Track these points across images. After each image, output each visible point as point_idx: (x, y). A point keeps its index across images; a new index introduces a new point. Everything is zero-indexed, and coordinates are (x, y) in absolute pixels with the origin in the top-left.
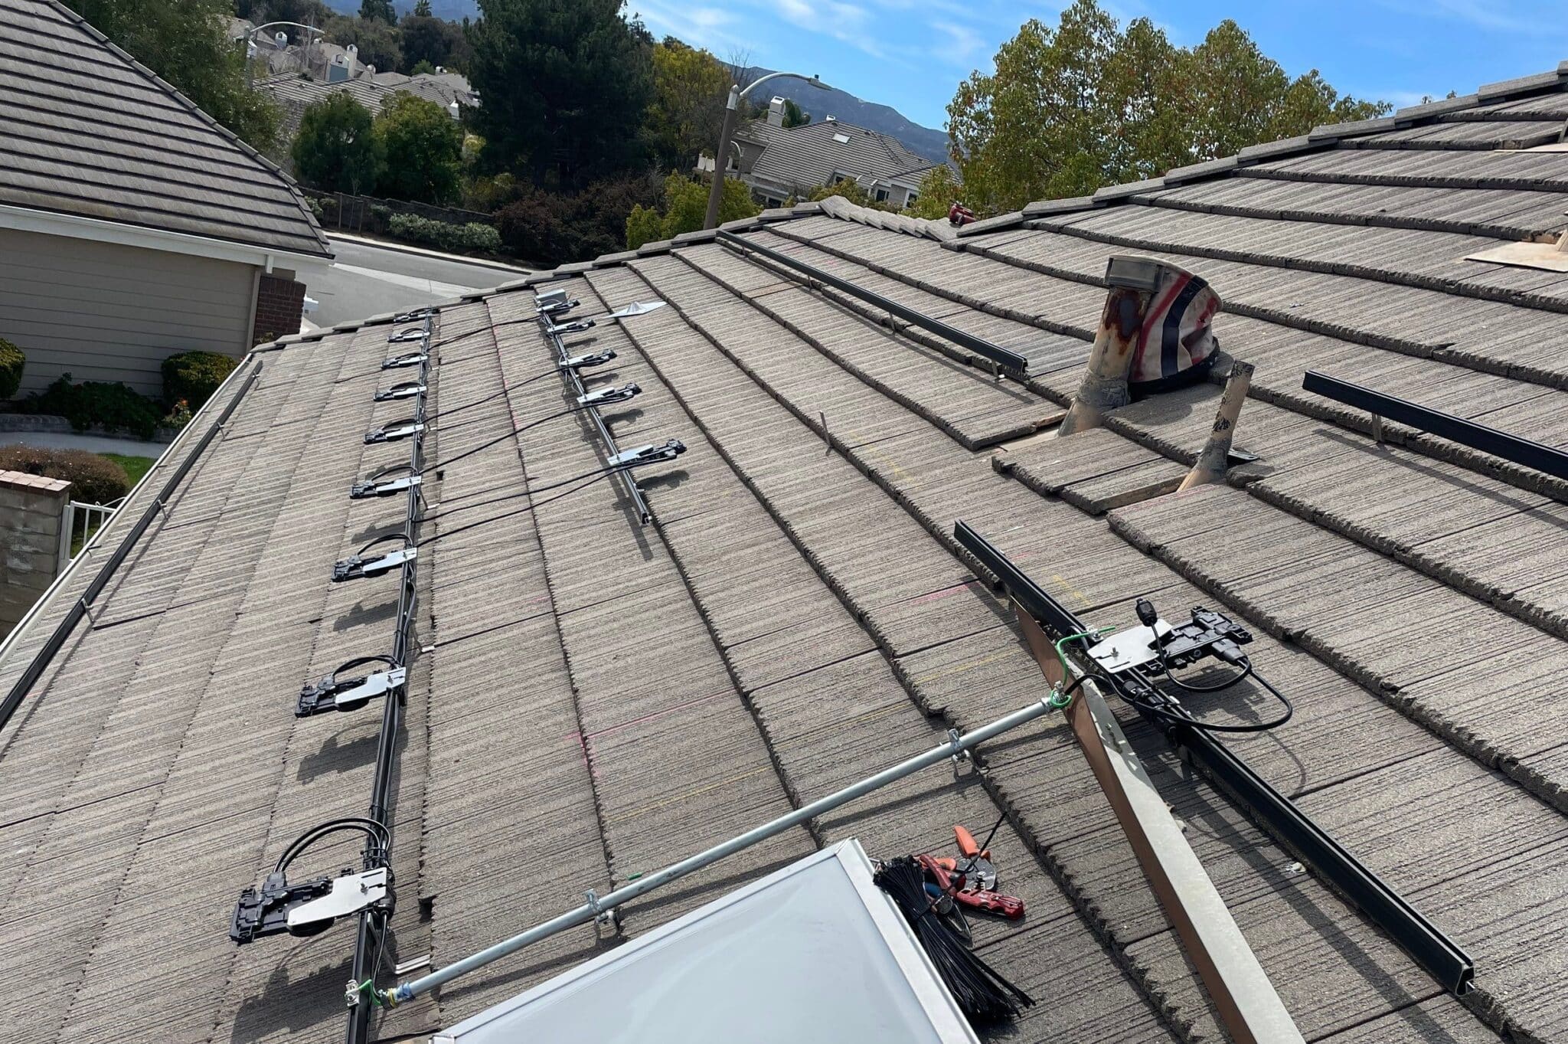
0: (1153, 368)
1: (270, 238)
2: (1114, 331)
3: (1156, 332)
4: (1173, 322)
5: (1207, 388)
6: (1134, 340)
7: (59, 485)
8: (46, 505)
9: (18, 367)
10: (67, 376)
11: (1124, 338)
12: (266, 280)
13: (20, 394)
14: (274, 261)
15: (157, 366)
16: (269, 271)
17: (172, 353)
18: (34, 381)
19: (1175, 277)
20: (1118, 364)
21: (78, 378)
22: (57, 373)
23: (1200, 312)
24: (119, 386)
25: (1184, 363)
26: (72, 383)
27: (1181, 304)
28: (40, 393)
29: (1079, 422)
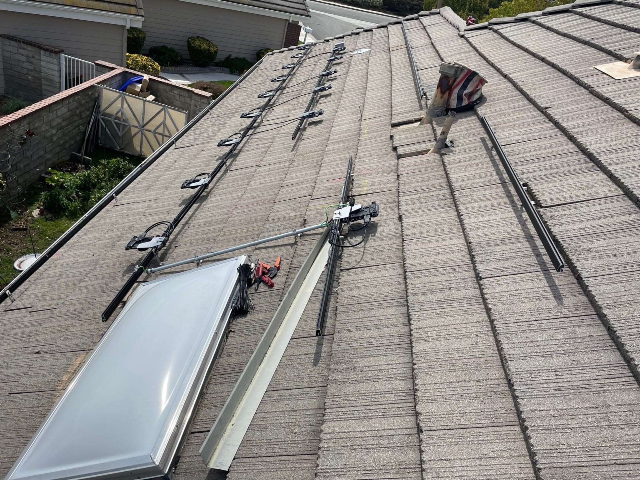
0: (454, 104)
1: (292, 10)
2: (439, 90)
3: (456, 91)
4: (464, 87)
5: (471, 113)
6: (447, 93)
7: (209, 94)
8: (205, 101)
9: (216, 52)
10: (230, 55)
11: (443, 93)
12: (289, 24)
13: (217, 60)
14: (292, 18)
15: (255, 53)
16: (291, 22)
17: (260, 49)
18: (221, 56)
19: (466, 71)
20: (441, 102)
21: (234, 56)
22: (228, 54)
23: (476, 84)
24: (244, 59)
25: (465, 102)
26: (232, 57)
27: (468, 81)
28: (223, 60)
29: (425, 121)
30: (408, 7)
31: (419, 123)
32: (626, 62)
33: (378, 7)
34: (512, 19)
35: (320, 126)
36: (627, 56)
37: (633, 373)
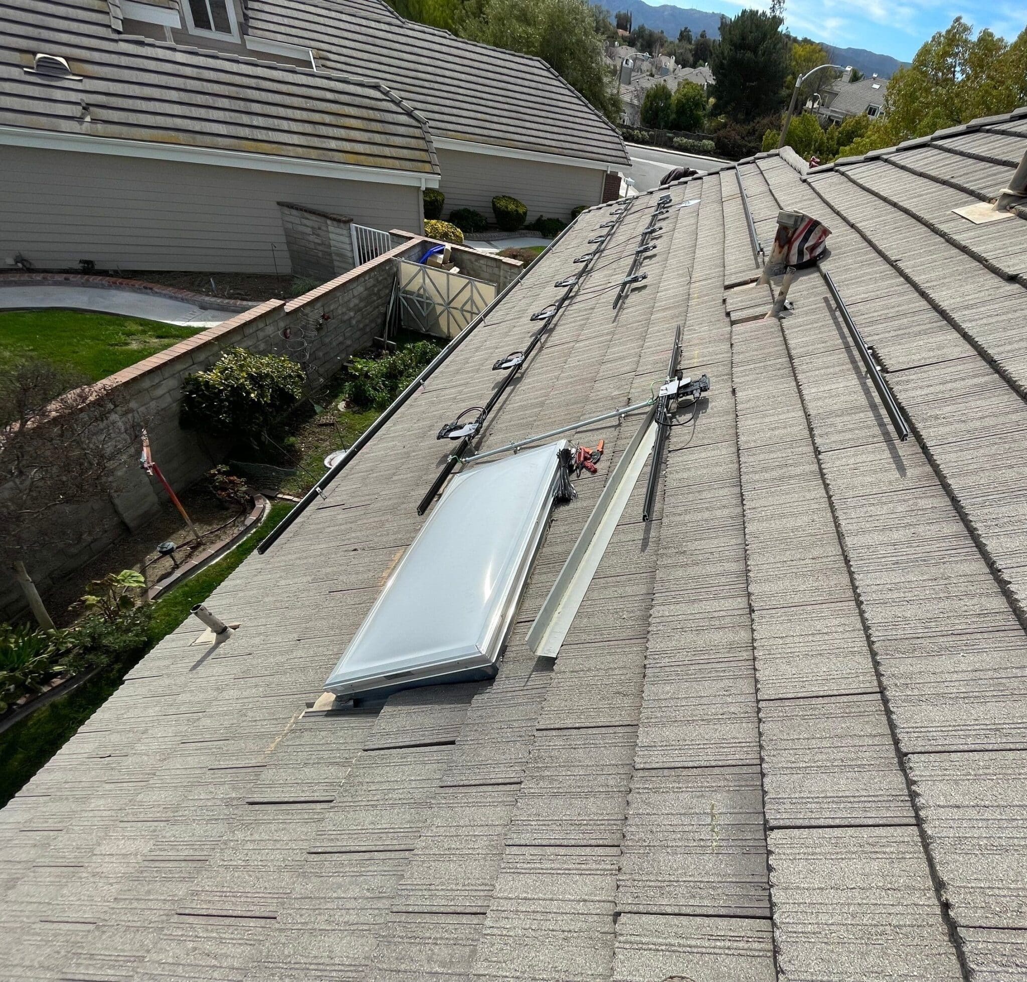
0: (794, 260)
1: (609, 159)
2: (777, 244)
3: (796, 245)
4: (806, 239)
5: (815, 269)
6: (786, 248)
7: (519, 263)
8: (515, 271)
9: (525, 213)
10: (542, 216)
11: (781, 247)
12: (607, 175)
13: (527, 223)
14: (611, 168)
15: (569, 212)
16: (609, 172)
18: (531, 218)
19: (807, 220)
20: (779, 257)
21: (546, 216)
22: (539, 215)
23: (818, 235)
24: (558, 220)
25: (807, 257)
26: (543, 219)
27: (810, 232)
28: (533, 222)
29: (762, 281)
30: (744, 150)
31: (755, 284)
32: (989, 202)
33: (709, 152)
34: (861, 158)
35: (644, 292)
36: (991, 195)
37: (975, 543)
